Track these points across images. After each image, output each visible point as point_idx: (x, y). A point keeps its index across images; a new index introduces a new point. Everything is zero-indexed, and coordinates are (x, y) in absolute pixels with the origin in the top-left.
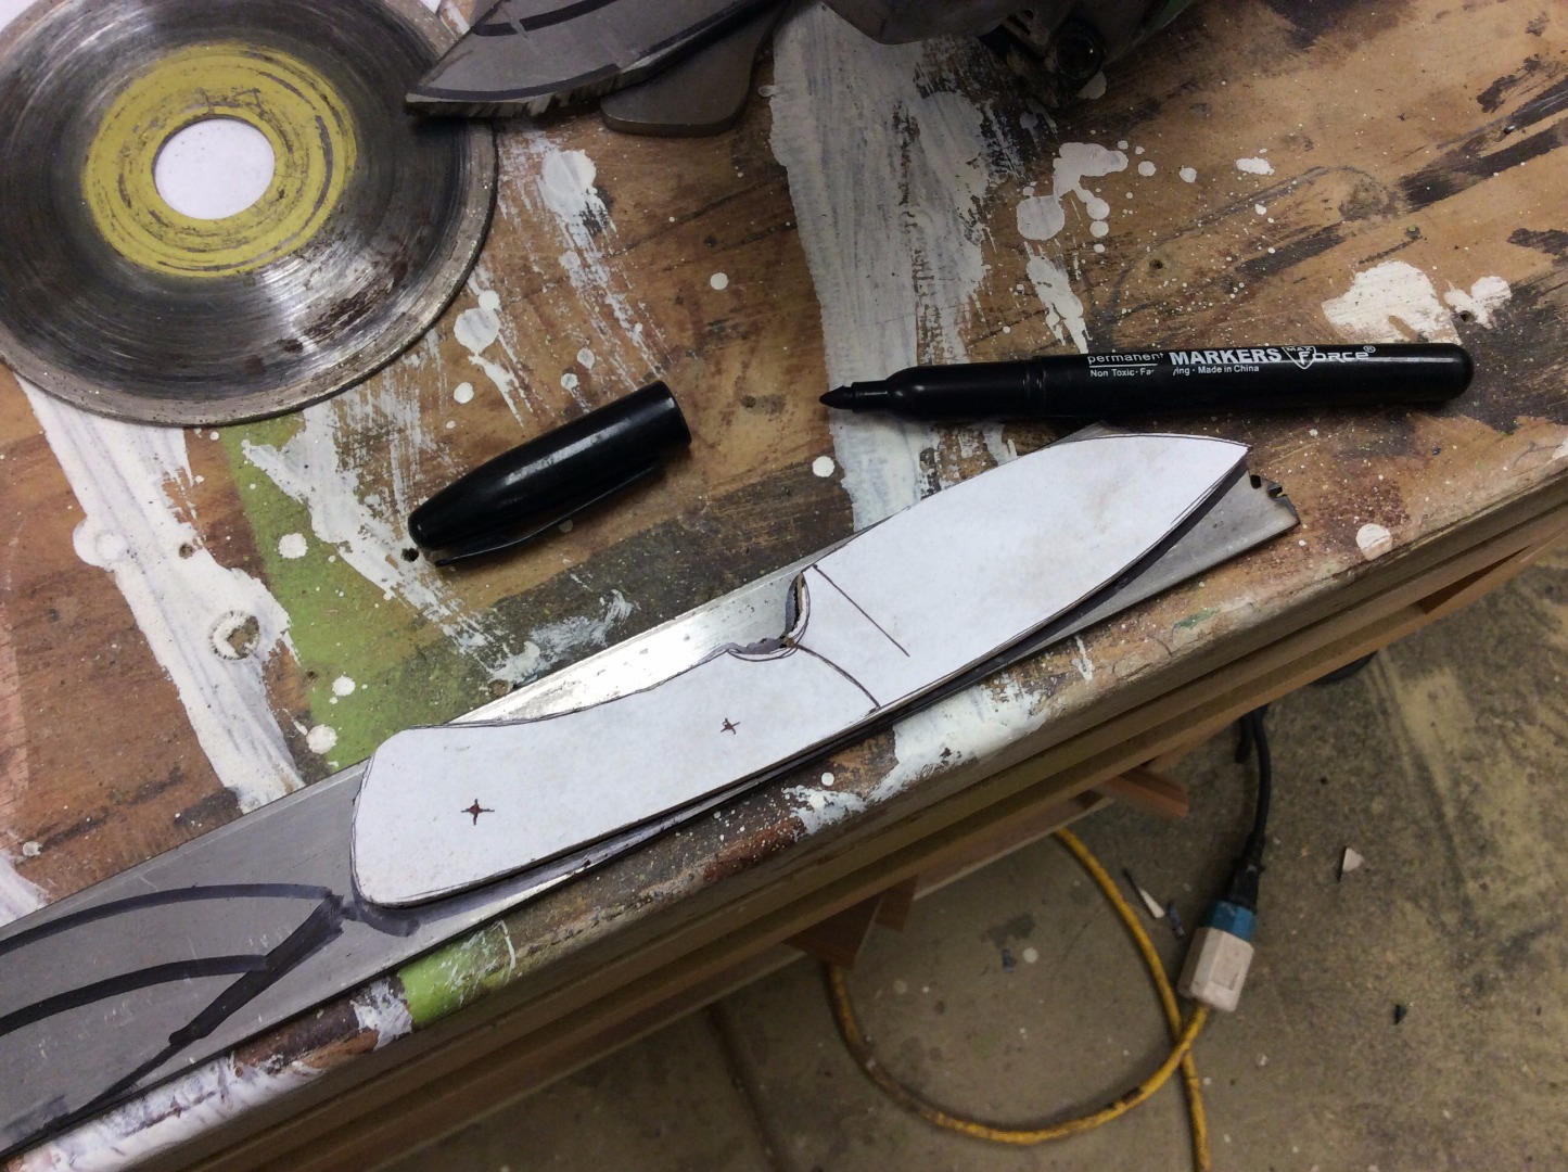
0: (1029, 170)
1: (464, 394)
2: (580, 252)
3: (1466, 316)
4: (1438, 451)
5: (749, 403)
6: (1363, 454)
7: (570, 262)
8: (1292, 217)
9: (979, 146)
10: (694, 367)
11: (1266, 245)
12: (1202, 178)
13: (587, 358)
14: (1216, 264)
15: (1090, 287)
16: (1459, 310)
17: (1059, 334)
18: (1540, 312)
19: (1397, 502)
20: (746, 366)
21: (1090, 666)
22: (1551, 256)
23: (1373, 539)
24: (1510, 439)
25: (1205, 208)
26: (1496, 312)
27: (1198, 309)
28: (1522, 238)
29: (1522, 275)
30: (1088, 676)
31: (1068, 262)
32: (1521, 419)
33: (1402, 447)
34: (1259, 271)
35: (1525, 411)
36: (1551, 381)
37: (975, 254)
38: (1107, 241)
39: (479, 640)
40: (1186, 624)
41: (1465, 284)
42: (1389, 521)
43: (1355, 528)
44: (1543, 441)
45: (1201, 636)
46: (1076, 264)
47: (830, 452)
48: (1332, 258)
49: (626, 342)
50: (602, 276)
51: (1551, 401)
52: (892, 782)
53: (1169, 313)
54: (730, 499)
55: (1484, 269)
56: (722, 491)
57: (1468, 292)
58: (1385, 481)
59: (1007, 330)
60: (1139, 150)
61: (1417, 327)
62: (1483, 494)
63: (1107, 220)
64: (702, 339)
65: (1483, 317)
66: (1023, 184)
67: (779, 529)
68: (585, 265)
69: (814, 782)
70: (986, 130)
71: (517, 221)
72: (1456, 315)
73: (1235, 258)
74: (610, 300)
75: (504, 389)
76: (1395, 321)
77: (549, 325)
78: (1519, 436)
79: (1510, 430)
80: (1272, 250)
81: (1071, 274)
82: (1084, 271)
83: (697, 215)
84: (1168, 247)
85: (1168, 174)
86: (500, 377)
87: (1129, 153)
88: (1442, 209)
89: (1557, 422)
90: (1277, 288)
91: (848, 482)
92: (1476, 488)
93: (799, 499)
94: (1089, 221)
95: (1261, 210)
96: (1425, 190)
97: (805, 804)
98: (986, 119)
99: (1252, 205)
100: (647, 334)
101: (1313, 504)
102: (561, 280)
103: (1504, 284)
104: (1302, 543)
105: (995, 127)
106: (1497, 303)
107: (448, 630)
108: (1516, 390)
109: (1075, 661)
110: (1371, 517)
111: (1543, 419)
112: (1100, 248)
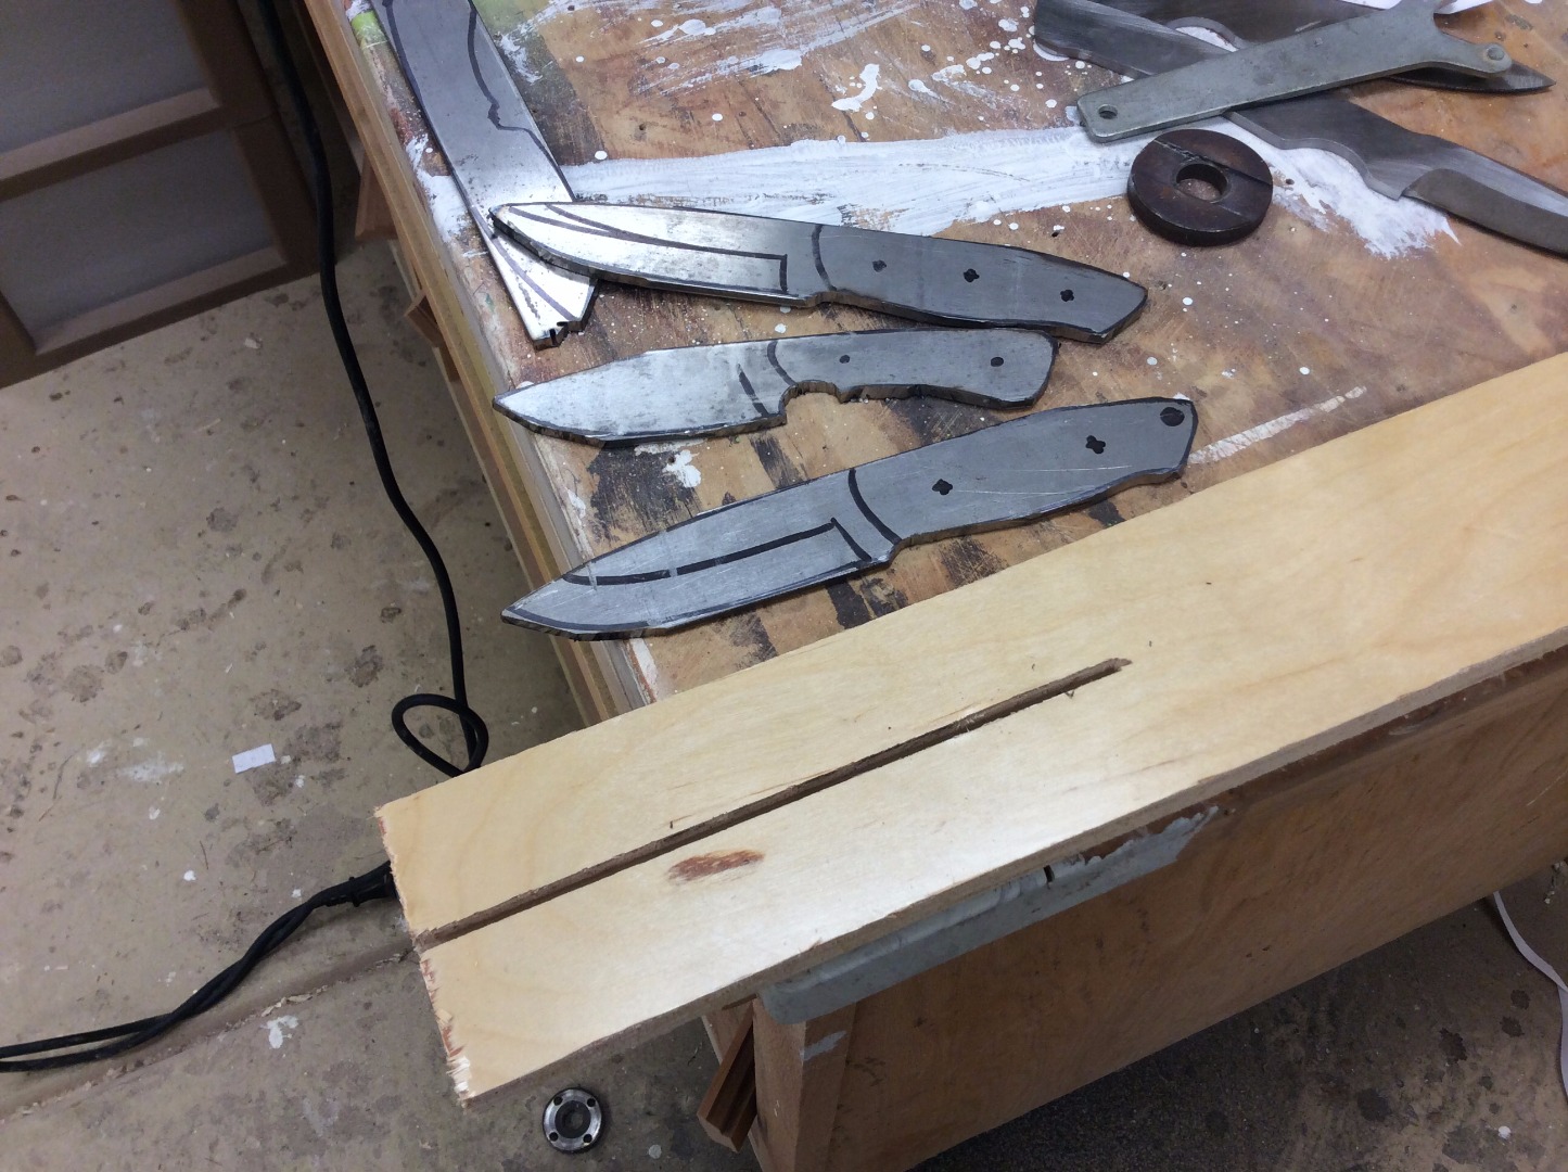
1: (657, 24)
2: (738, 64)
3: (672, 460)
5: (641, 128)
7: (732, 60)
10: (668, 107)
13: (674, 66)
16: (676, 456)
20: (664, 126)
24: (584, 469)
29: (700, 497)
30: (465, 255)
32: (597, 478)
35: (603, 480)
36: (623, 498)
39: (523, 31)
40: (488, 299)
44: (580, 487)
45: (481, 307)
47: (610, 158)
49: (683, 81)
50: (721, 72)
51: (608, 497)
52: (424, 177)
54: (586, 118)
56: (593, 117)
57: (688, 463)
64: (683, 110)
67: (567, 136)
68: (729, 66)
69: (428, 145)
71: (757, 41)
72: (673, 454)
74: (707, 75)
75: (658, 37)
77: (695, 53)
78: (586, 475)
79: (590, 470)
86: (665, 36)
89: (593, 497)
91: (591, 165)
93: (583, 145)
96: (768, 453)
97: (418, 141)
100: (686, 89)
101: (554, 364)
102: (721, 57)
103: (694, 484)
104: (529, 356)
106: (678, 478)
107: (530, 21)
108: (618, 478)
109: (474, 250)
111: (596, 490)
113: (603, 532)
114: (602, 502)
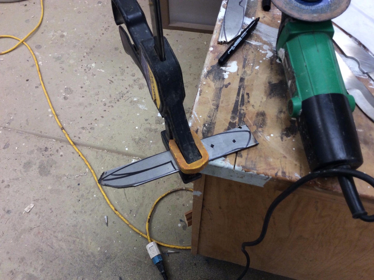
0: (272, 50)
3: (225, 72)
4: (214, 59)
5: (264, 17)
6: (219, 54)
8: (249, 66)
11: (247, 62)
12: (259, 62)
14: (249, 57)
15: (255, 46)
16: (227, 72)
17: (252, 41)
18: (220, 78)
19: (213, 53)
22: (225, 84)
23: (211, 49)
24: (210, 66)
25: (256, 60)
26: (223, 75)
27: (245, 52)
28: (229, 84)
29: (225, 80)
31: (259, 46)
32: (211, 68)
33: (217, 57)
34: (245, 60)
35: (212, 69)
36: (213, 74)
37: (266, 40)
38: (259, 50)
41: (229, 75)
43: (213, 48)
44: (208, 68)
48: (241, 66)
51: (211, 72)
53: (247, 50)
54: (256, 11)
55: (229, 78)
56: (257, 11)
57: (228, 74)
58: (215, 54)
59: (256, 38)
61: (228, 67)
63: (261, 52)
65: (224, 73)
67: (250, 12)
69: (226, 3)
73: (248, 59)
76: (230, 66)
78: (210, 67)
79: (211, 67)
82: (257, 47)
84: (254, 54)
88: (239, 80)
90: (242, 60)
92: (208, 60)
94: (262, 50)
95: (252, 64)
96: (242, 80)
99: (253, 64)
101: (218, 47)
103: (226, 78)
104: (216, 44)
106: (224, 76)
108: (214, 70)
110: (213, 50)
111: (210, 70)
112: (259, 49)
113: (206, 77)
114: (209, 72)
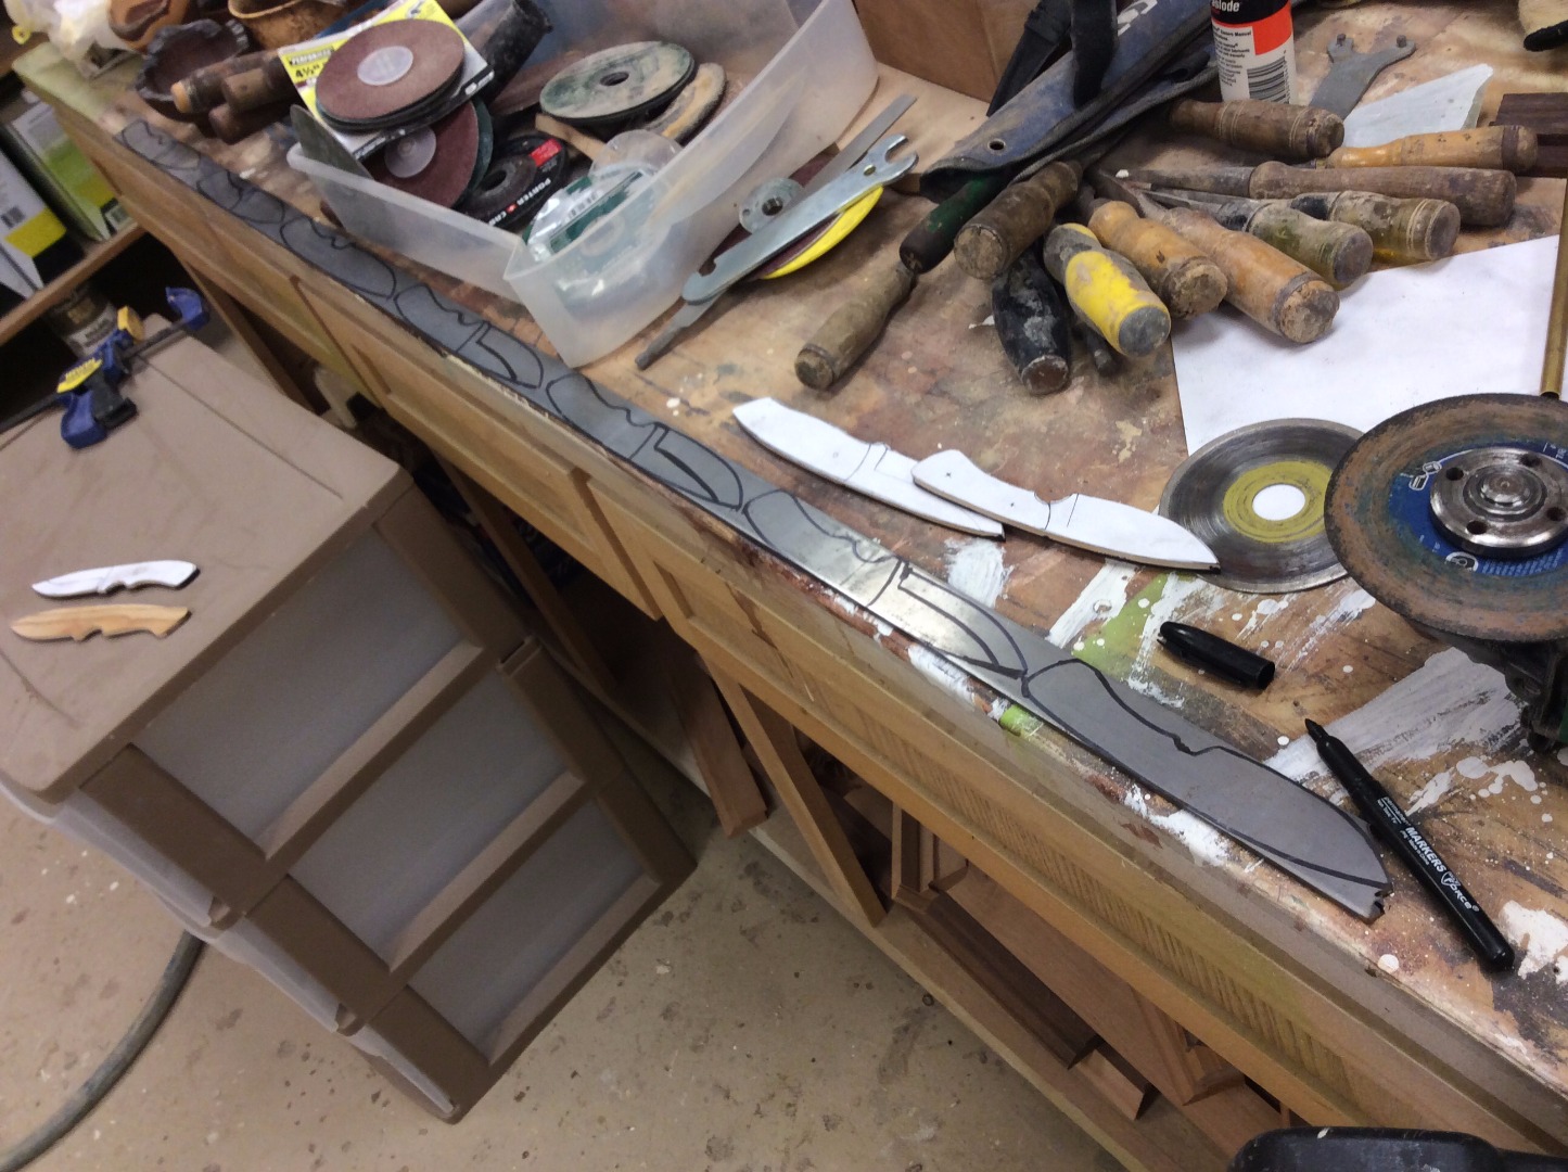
0: (1496, 753)
1: (1237, 617)
2: (1327, 619)
3: (1555, 970)
4: (1460, 978)
5: (1296, 704)
6: (1435, 945)
7: (1320, 619)
8: (1557, 872)
9: (1495, 729)
10: (1302, 679)
11: (1530, 864)
12: (1548, 825)
13: (1279, 645)
14: (1501, 847)
15: (1449, 801)
16: (1556, 965)
17: (1412, 799)
19: (1418, 967)
20: (1313, 695)
21: (1252, 869)
23: (1389, 963)
24: (1493, 1011)
25: (1532, 833)
27: (1469, 849)
30: (1246, 871)
31: (1455, 788)
32: (1509, 1012)
33: (1451, 960)
34: (1509, 865)
35: (1516, 1014)
36: (1544, 1021)
37: (1433, 750)
38: (1479, 799)
39: (1139, 669)
40: (1295, 899)
42: (1404, 967)
43: (1390, 952)
44: (1502, 1027)
45: (1294, 908)
46: (1457, 791)
47: (1292, 740)
48: (1547, 897)
49: (1296, 652)
50: (1322, 631)
51: (1532, 1025)
52: (1159, 820)
53: (1458, 838)
54: (1247, 716)
56: (1249, 712)
58: (1425, 959)
59: (1400, 778)
60: (1545, 793)
61: (1529, 947)
62: (1449, 1006)
63: (1492, 794)
64: (1316, 675)
65: (1562, 976)
66: (1487, 754)
67: (1244, 738)
68: (1323, 624)
69: (1144, 792)
70: (1506, 729)
71: (1327, 595)
72: (1553, 964)
73: (1511, 854)
74: (1311, 640)
75: (1247, 627)
76: (1527, 938)
77: (1286, 626)
78: (1498, 1015)
79: (1497, 1008)
80: (1528, 868)
81: (1449, 791)
82: (1456, 796)
83: (1376, 648)
84: (1495, 824)
85: (1539, 810)
86: (1252, 623)
87: (1540, 789)
89: (1520, 1032)
90: (1508, 878)
91: (1281, 752)
92: (1450, 1002)
93: (1262, 739)
94: (1486, 787)
95: (1550, 856)
97: (1133, 793)
98: (1513, 727)
99: (1550, 851)
100: (1304, 658)
101: (1392, 931)
102: (1309, 621)
104: (1367, 933)
105: (1510, 732)
108: (1525, 1005)
109: (1251, 863)
110: (1401, 957)
111: (1517, 1024)
112: (1473, 797)
113: (1553, 1057)
114: (1529, 1031)
